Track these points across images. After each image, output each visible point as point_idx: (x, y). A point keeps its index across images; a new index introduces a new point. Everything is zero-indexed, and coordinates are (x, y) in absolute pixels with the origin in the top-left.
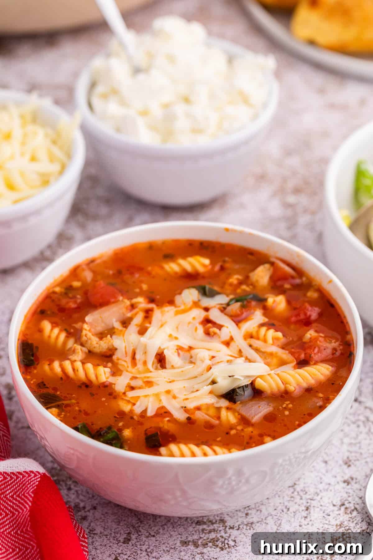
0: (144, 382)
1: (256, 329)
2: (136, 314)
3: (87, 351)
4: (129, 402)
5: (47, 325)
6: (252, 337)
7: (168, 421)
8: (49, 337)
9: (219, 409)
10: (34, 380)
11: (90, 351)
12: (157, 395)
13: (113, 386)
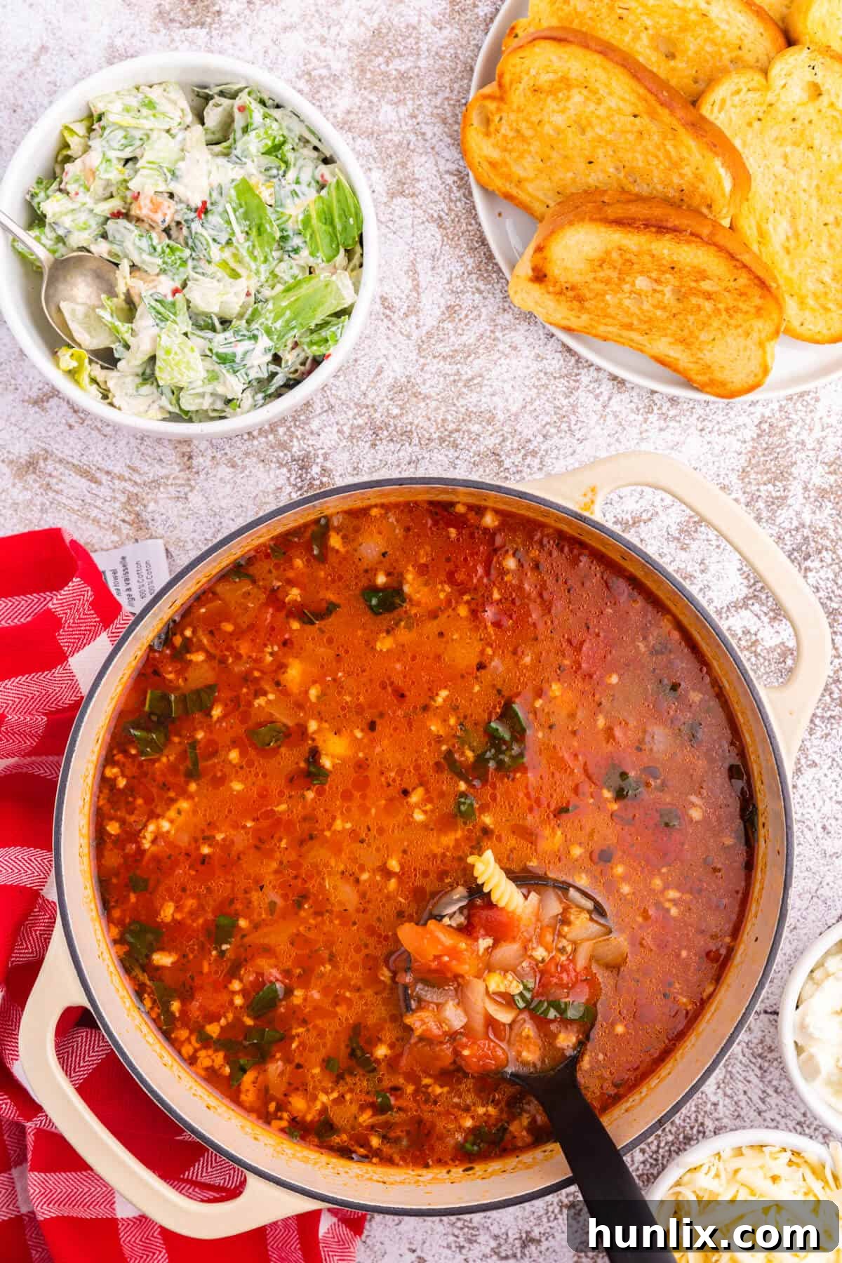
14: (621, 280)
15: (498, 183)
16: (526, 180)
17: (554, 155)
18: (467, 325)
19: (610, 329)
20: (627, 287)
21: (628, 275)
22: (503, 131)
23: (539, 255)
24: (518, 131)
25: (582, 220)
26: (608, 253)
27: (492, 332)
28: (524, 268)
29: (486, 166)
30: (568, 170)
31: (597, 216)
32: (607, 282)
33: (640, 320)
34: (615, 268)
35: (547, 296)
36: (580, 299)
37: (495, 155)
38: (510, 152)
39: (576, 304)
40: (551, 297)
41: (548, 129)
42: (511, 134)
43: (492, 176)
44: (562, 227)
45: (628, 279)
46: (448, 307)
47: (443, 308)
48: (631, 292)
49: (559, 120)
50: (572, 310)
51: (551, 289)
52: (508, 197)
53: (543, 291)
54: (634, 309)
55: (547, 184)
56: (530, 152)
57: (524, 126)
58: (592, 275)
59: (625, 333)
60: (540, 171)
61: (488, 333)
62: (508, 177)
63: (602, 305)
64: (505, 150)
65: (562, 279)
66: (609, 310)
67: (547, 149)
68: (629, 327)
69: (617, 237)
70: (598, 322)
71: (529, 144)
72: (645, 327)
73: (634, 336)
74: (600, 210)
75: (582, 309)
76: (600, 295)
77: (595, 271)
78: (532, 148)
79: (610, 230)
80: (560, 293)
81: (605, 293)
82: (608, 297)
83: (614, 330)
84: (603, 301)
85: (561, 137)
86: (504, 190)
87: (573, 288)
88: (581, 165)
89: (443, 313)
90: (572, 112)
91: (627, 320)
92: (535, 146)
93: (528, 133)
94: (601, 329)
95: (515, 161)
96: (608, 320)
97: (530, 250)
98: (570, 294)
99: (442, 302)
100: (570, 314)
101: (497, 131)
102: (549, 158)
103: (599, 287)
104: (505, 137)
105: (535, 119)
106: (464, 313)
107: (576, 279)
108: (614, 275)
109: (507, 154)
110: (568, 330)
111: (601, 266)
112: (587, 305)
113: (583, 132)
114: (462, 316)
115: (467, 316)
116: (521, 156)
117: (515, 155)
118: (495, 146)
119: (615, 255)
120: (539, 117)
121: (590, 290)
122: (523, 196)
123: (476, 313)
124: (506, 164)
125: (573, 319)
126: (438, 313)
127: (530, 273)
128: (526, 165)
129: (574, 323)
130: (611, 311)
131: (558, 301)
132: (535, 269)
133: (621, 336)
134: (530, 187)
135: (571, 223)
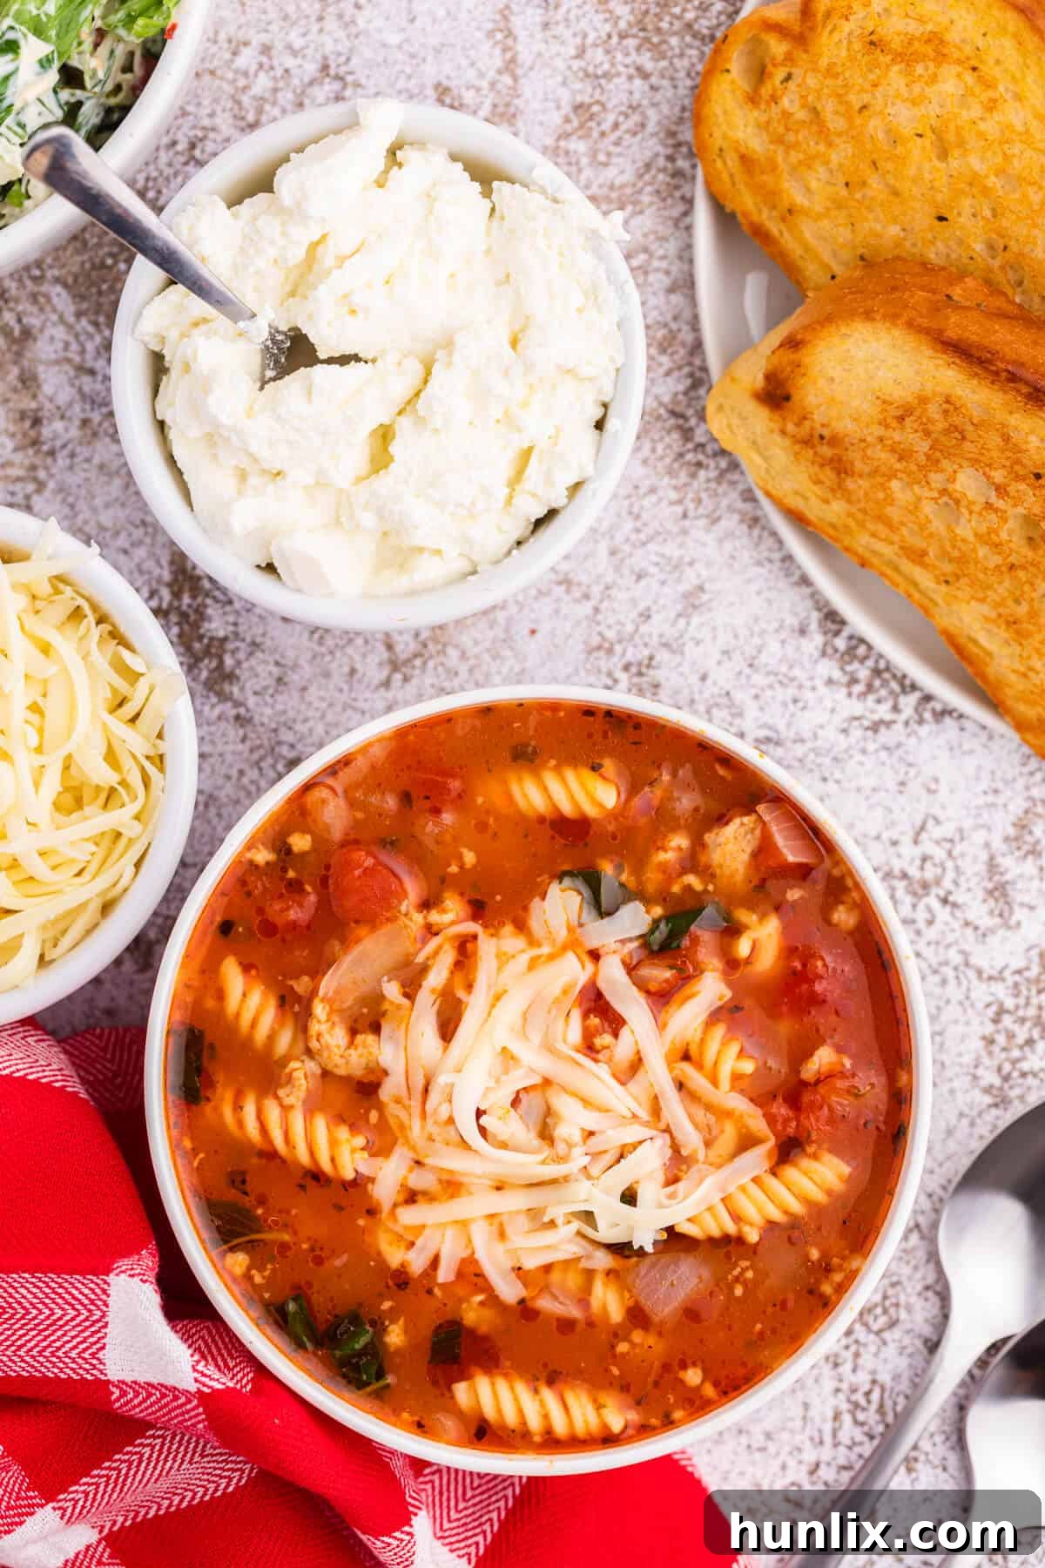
0: (440, 1181)
1: (699, 1034)
2: (436, 953)
3: (319, 1071)
4: (400, 1237)
5: (233, 976)
6: (686, 1057)
7: (482, 1303)
8: (238, 1015)
9: (589, 1274)
10: (202, 1155)
11: (326, 1074)
12: (463, 1224)
13: (370, 1186)
14: (933, 462)
15: (746, 202)
16: (806, 213)
17: (874, 182)
18: (617, 143)
19: (880, 547)
20: (936, 479)
21: (948, 456)
22: (785, 102)
23: (788, 356)
24: (815, 112)
25: (893, 318)
26: (923, 400)
27: (671, 158)
28: (752, 373)
29: (733, 162)
30: (895, 220)
31: (925, 322)
32: (904, 455)
33: (944, 555)
34: (927, 433)
35: (778, 438)
36: (841, 468)
37: (757, 144)
38: (789, 147)
39: (828, 475)
40: (787, 442)
41: (874, 126)
42: (801, 115)
43: (742, 187)
44: (850, 314)
45: (945, 463)
46: (578, 108)
47: (566, 108)
48: (944, 492)
49: (904, 117)
50: (818, 482)
51: (790, 427)
52: (760, 234)
53: (776, 426)
54: (938, 526)
55: (844, 234)
56: (827, 163)
57: (828, 107)
58: (878, 431)
59: (907, 566)
60: (839, 205)
61: (661, 162)
62: (770, 197)
63: (881, 495)
64: (779, 140)
65: (818, 417)
66: (889, 510)
67: (865, 167)
68: (919, 557)
69: (948, 377)
70: (861, 525)
71: (830, 145)
72: (948, 568)
73: (925, 579)
74: (935, 309)
75: (839, 489)
76: (882, 475)
77: (887, 426)
78: (835, 158)
79: (943, 359)
80: (807, 442)
81: (892, 475)
82: (895, 485)
83: (888, 551)
84: (883, 487)
85: (900, 150)
86: (755, 218)
87: (834, 441)
88: (922, 218)
89: (567, 120)
90: (934, 110)
91: (918, 543)
92: (841, 154)
93: (835, 123)
94: (862, 542)
95: (794, 170)
96: (882, 530)
97: (776, 337)
98: (826, 451)
99: (565, 97)
100: (813, 491)
101: (774, 99)
102: (864, 184)
103: (882, 456)
104: (786, 115)
105: (855, 100)
106: (611, 118)
107: (844, 426)
108: (923, 446)
109: (780, 150)
110: (798, 519)
111: (901, 419)
112: (850, 484)
113: (944, 154)
114: (606, 126)
115: (616, 126)
116: (808, 163)
117: (795, 156)
118: (765, 126)
119: (933, 411)
120: (866, 98)
121: (865, 457)
122: (788, 242)
123: (636, 118)
124: (774, 168)
125: (814, 501)
126: (556, 118)
127: (760, 382)
128: (814, 185)
129: (814, 509)
130: (894, 513)
131: (796, 454)
132: (770, 377)
133: (896, 569)
134: (808, 230)
135: (868, 316)
